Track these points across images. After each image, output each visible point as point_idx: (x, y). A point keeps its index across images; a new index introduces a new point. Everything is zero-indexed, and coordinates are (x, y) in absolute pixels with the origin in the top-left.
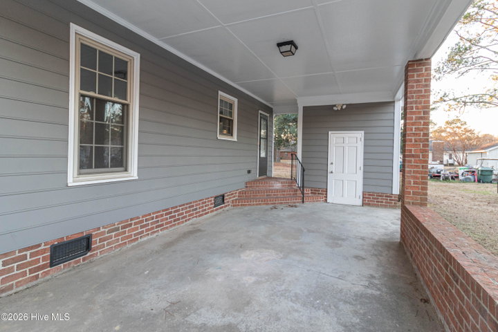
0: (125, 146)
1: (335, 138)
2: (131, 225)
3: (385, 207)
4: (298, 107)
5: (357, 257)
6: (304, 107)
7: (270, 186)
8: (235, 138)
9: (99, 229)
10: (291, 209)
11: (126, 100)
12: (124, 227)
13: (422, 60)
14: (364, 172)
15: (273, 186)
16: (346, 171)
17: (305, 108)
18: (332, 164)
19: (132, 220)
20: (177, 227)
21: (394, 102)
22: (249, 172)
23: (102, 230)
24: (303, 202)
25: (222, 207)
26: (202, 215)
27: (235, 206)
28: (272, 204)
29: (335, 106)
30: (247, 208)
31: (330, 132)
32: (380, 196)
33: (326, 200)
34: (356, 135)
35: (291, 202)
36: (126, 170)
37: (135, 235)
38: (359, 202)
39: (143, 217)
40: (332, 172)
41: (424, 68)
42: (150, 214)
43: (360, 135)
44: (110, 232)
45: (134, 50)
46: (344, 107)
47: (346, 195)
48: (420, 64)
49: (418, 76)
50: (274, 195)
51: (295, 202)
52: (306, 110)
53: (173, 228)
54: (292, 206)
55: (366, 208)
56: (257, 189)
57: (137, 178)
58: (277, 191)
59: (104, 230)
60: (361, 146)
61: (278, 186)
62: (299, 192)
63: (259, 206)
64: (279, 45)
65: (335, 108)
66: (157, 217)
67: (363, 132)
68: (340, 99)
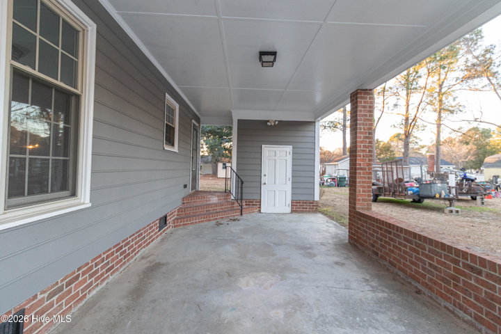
0: (71, 158)
1: (268, 151)
2: (77, 277)
3: (309, 212)
4: (232, 120)
5: (337, 263)
6: (238, 120)
7: (207, 201)
8: (176, 149)
9: (36, 296)
10: (234, 223)
11: (75, 87)
12: (69, 284)
13: (367, 90)
14: (293, 182)
15: (210, 201)
16: (277, 182)
17: (240, 122)
18: (265, 175)
19: (79, 269)
20: (127, 264)
21: (315, 122)
22: (185, 186)
23: (40, 297)
24: (241, 214)
25: (165, 231)
26: (149, 243)
27: (177, 226)
28: (214, 220)
29: (268, 121)
30: (191, 227)
31: (263, 146)
32: (305, 203)
33: (260, 211)
34: (285, 149)
35: (231, 215)
36: (74, 194)
37: (83, 291)
38: (288, 210)
39: (92, 261)
40: (265, 184)
41: (368, 96)
42: (100, 256)
43: (289, 149)
44: (50, 297)
45: (90, 18)
46: (277, 123)
47: (277, 204)
48: (365, 94)
49: (365, 103)
50: (213, 210)
51: (234, 216)
52: (241, 123)
53: (124, 267)
54: (234, 220)
55: (296, 216)
56: (195, 204)
57: (90, 205)
58: (216, 205)
59: (42, 296)
60: (289, 158)
61: (214, 200)
62: (236, 205)
63: (201, 224)
64: (262, 54)
65: (268, 123)
66: (107, 257)
67: (291, 147)
68: (273, 116)
